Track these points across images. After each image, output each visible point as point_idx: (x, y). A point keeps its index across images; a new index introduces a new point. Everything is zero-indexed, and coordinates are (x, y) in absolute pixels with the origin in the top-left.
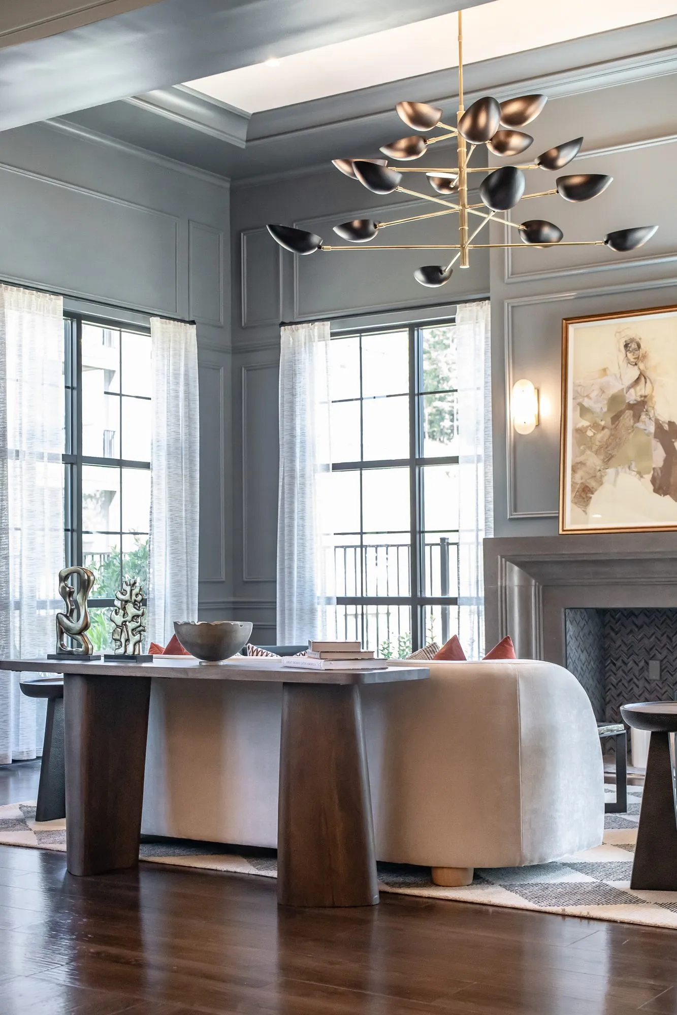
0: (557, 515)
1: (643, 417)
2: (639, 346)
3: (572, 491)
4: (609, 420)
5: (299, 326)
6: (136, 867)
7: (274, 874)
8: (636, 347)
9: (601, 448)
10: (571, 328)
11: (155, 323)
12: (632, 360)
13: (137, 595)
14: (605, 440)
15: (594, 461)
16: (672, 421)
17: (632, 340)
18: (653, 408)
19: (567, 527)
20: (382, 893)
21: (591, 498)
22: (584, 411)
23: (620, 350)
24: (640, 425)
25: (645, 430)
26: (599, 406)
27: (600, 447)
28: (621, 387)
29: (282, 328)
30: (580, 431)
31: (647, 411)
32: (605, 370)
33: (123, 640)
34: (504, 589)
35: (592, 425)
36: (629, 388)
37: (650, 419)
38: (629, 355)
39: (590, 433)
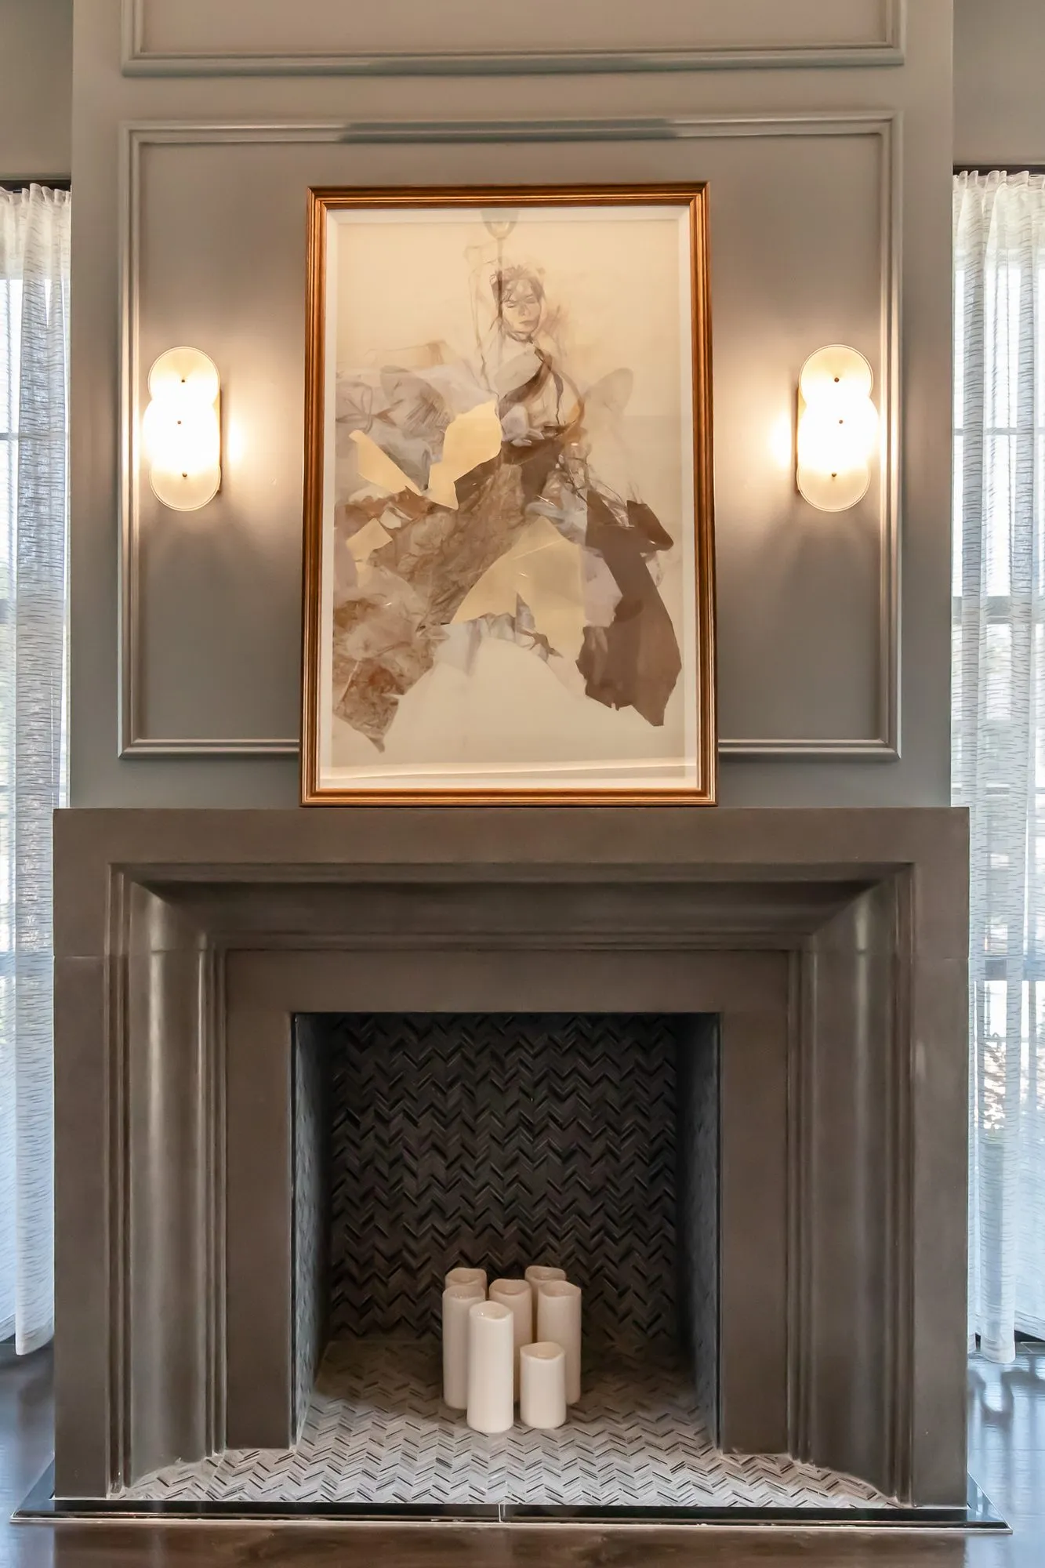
0: (297, 750)
1: (553, 485)
2: (538, 292)
3: (337, 682)
4: (449, 491)
8: (530, 291)
9: (426, 563)
10: (333, 223)
12: (518, 327)
14: (437, 542)
15: (405, 598)
16: (639, 502)
17: (518, 273)
18: (583, 462)
19: (323, 785)
21: (396, 704)
23: (479, 297)
24: (546, 507)
25: (561, 521)
27: (425, 561)
30: (358, 513)
31: (564, 468)
32: (435, 348)
34: (122, 964)
35: (397, 498)
36: (510, 402)
37: (574, 491)
38: (506, 310)
39: (390, 521)
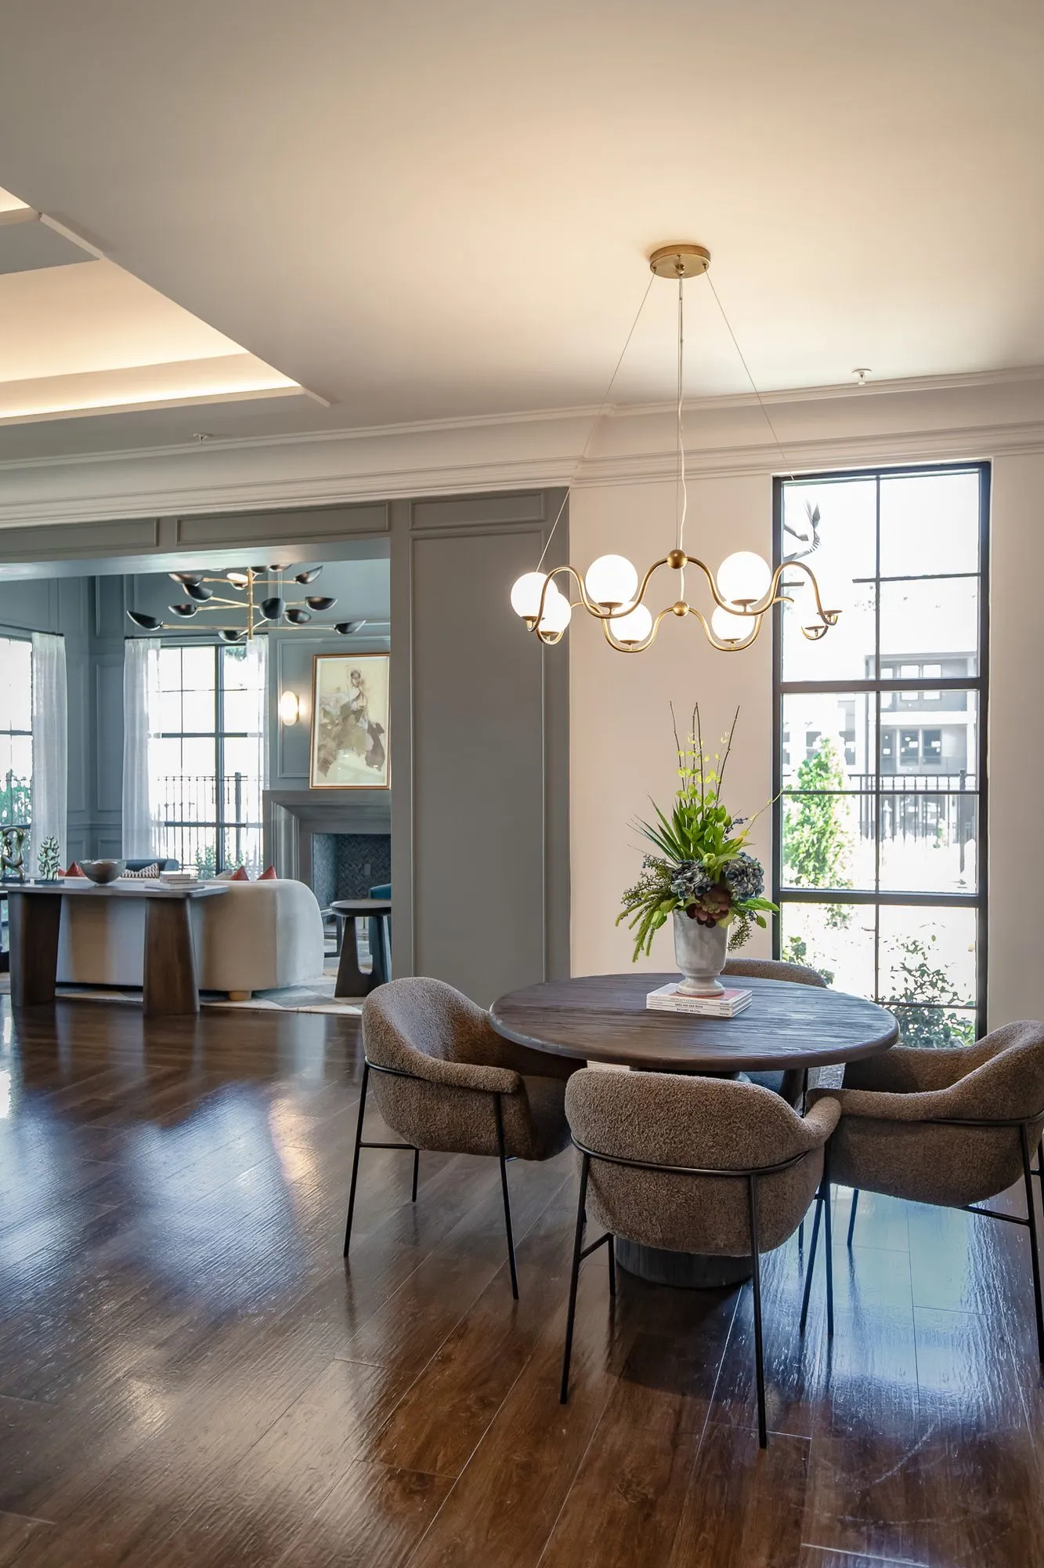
0: (309, 777)
1: (361, 719)
2: (360, 676)
3: (318, 762)
4: (341, 721)
5: (139, 640)
6: (54, 1001)
7: (141, 1000)
8: (358, 676)
10: (319, 661)
11: (36, 636)
12: (356, 684)
13: (55, 845)
14: (338, 732)
15: (331, 744)
16: (378, 723)
17: (356, 672)
18: (367, 714)
19: (314, 785)
20: (201, 1007)
21: (329, 767)
22: (326, 713)
23: (348, 677)
24: (359, 724)
25: (362, 727)
26: (335, 711)
27: (335, 736)
28: (348, 700)
29: (127, 641)
30: (323, 726)
31: (363, 715)
32: (338, 689)
33: (46, 871)
34: (275, 822)
35: (330, 722)
36: (354, 700)
37: (365, 720)
38: (354, 681)
39: (329, 727)
